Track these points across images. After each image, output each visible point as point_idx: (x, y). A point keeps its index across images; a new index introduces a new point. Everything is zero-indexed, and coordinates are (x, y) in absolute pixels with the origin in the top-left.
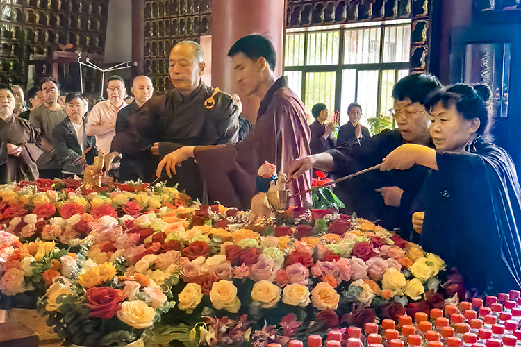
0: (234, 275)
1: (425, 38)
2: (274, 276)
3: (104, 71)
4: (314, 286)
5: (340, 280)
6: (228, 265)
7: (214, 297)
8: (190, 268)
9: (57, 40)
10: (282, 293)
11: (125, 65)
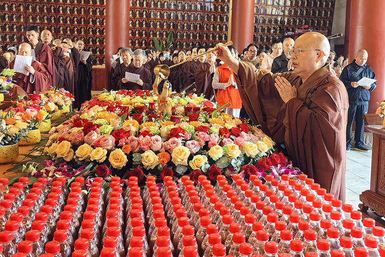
0: (76, 139)
2: (94, 142)
9: (303, 24)
11: (336, 36)
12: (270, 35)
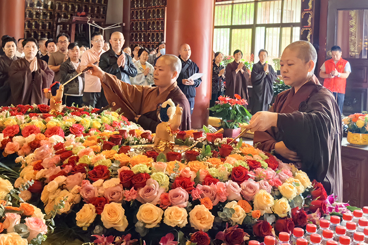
0: (124, 197)
1: (310, 6)
2: (158, 199)
3: (104, 29)
4: (192, 207)
5: (216, 202)
6: (120, 188)
7: (104, 218)
8: (88, 190)
9: (76, 10)
10: (163, 214)
11: (117, 25)
12: (39, 20)
